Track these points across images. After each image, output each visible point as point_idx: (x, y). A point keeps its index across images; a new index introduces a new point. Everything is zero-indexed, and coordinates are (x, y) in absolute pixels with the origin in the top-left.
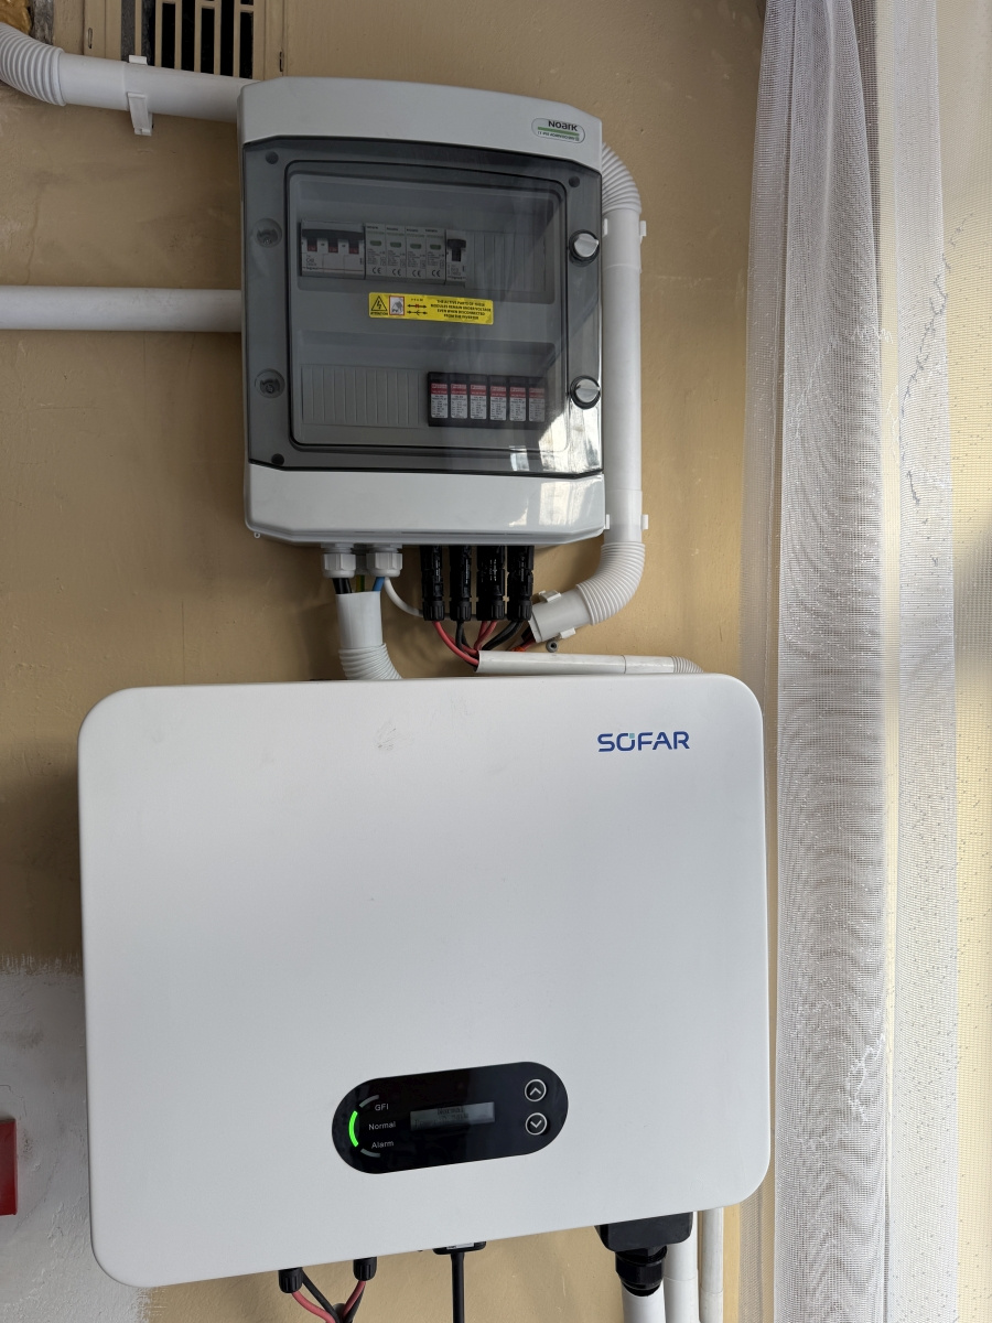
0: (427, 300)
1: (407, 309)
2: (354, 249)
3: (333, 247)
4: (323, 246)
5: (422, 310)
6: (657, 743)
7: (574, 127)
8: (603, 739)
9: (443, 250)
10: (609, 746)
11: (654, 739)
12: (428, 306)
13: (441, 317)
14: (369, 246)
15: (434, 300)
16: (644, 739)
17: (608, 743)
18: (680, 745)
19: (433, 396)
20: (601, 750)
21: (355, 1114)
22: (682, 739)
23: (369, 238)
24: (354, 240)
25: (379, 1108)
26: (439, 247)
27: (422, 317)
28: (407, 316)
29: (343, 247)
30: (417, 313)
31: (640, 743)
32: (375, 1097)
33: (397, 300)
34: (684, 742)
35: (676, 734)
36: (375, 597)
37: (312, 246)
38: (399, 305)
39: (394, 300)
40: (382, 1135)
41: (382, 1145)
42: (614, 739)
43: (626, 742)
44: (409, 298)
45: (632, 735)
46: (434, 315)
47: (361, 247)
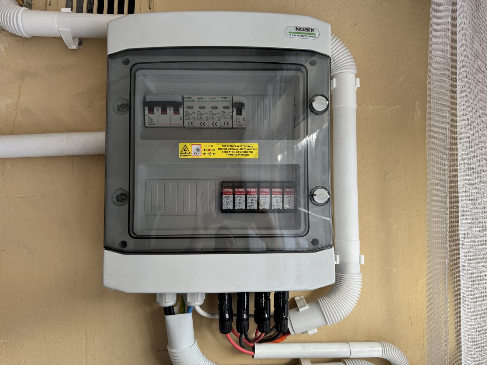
0: (216, 146)
1: (203, 152)
2: (176, 111)
3: (164, 111)
4: (157, 111)
5: (212, 152)
7: (312, 30)
9: (230, 110)
12: (217, 149)
13: (224, 156)
14: (186, 109)
15: (221, 145)
19: (224, 196)
23: (186, 104)
24: (177, 106)
26: (228, 108)
27: (212, 156)
28: (203, 157)
29: (170, 111)
30: (210, 154)
33: (196, 147)
36: (189, 317)
37: (151, 111)
44: (205, 145)
46: (220, 155)
47: (181, 110)
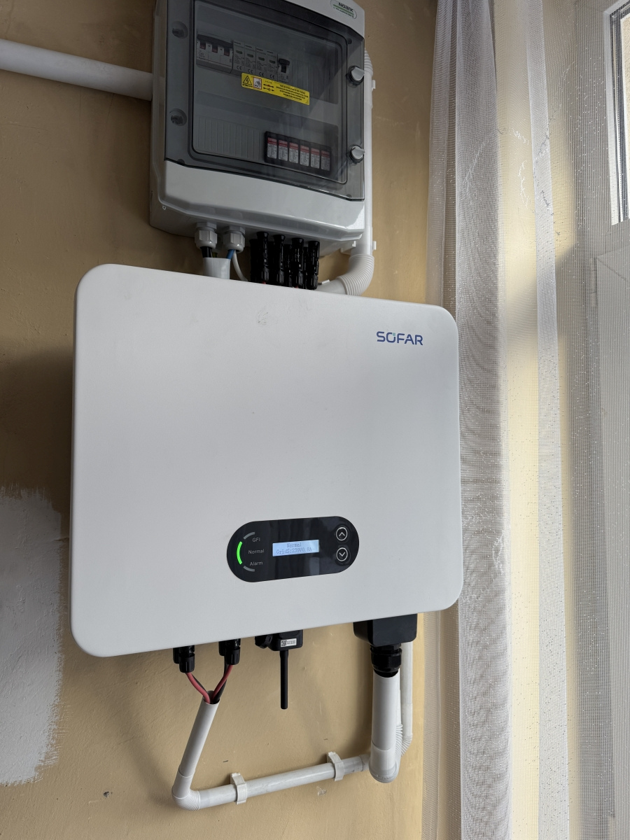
0: (274, 84)
1: (263, 86)
2: (227, 52)
3: (215, 49)
4: (209, 47)
5: (271, 88)
6: (407, 340)
7: (352, 10)
8: (380, 334)
9: (276, 65)
10: (382, 339)
11: (405, 337)
12: (275, 87)
13: (281, 95)
14: (235, 53)
15: (278, 84)
16: (400, 337)
17: (382, 337)
18: (418, 342)
19: (269, 144)
20: (378, 341)
21: (241, 543)
22: (419, 340)
23: (235, 48)
24: (228, 47)
25: (255, 540)
26: (274, 62)
27: (271, 92)
28: (263, 90)
29: (221, 51)
30: (269, 89)
31: (398, 339)
32: (253, 533)
33: (257, 80)
34: (420, 341)
35: (416, 336)
36: (227, 262)
37: (203, 45)
38: (258, 83)
39: (256, 80)
40: (256, 558)
41: (256, 564)
42: (385, 335)
43: (391, 338)
44: (264, 81)
45: (394, 334)
46: (278, 93)
47: (231, 52)
